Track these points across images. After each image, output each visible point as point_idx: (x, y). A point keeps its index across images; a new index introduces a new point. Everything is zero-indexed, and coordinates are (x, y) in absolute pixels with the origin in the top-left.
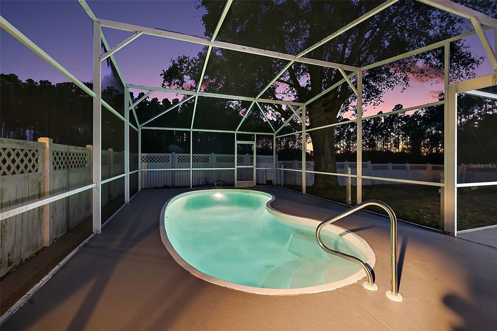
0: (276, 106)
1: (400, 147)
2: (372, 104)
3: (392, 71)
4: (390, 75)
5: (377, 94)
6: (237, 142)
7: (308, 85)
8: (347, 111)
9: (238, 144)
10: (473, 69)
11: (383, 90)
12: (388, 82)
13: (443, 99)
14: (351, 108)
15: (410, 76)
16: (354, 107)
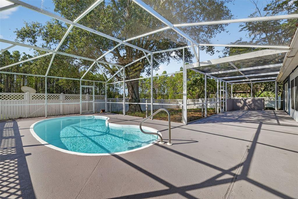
0: (106, 65)
1: (166, 92)
2: (155, 70)
3: (163, 54)
4: (162, 56)
5: (157, 65)
6: (81, 86)
7: (124, 56)
8: (144, 72)
9: (82, 87)
10: (192, 59)
11: (159, 63)
12: (161, 60)
13: (182, 70)
14: (145, 71)
15: (170, 58)
16: (147, 70)
